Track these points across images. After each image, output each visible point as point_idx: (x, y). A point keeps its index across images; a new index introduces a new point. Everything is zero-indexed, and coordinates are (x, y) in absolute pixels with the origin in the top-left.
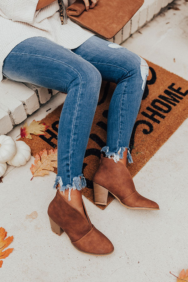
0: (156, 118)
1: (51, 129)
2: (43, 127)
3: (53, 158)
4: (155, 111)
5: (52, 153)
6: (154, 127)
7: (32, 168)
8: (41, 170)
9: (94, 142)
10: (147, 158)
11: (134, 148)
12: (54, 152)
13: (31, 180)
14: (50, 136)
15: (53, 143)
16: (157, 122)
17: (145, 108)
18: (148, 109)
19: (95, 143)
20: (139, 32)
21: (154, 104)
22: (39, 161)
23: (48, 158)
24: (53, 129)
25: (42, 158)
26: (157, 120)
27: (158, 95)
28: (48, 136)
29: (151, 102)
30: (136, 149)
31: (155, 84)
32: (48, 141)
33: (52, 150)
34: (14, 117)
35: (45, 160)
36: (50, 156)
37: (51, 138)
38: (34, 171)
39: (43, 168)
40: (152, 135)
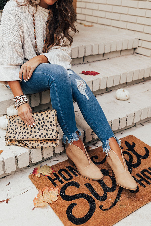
0: (143, 183)
1: (57, 173)
2: (51, 171)
3: (52, 194)
4: (143, 178)
5: (52, 190)
6: (139, 189)
7: (35, 200)
8: (41, 202)
9: (87, 189)
10: (129, 211)
11: (119, 201)
12: (54, 190)
13: (33, 210)
14: (55, 178)
15: (55, 183)
16: (143, 186)
17: (136, 174)
18: (138, 175)
19: (89, 190)
20: (142, 124)
21: (144, 172)
22: (41, 195)
23: (49, 193)
24: (59, 173)
25: (44, 193)
26: (144, 185)
27: (147, 167)
28: (53, 177)
29: (141, 170)
30: (121, 202)
31: (147, 159)
32: (52, 181)
33: (52, 188)
34: (32, 155)
35: (46, 195)
36: (50, 192)
37: (55, 179)
38: (36, 202)
39: (43, 201)
40: (137, 195)
